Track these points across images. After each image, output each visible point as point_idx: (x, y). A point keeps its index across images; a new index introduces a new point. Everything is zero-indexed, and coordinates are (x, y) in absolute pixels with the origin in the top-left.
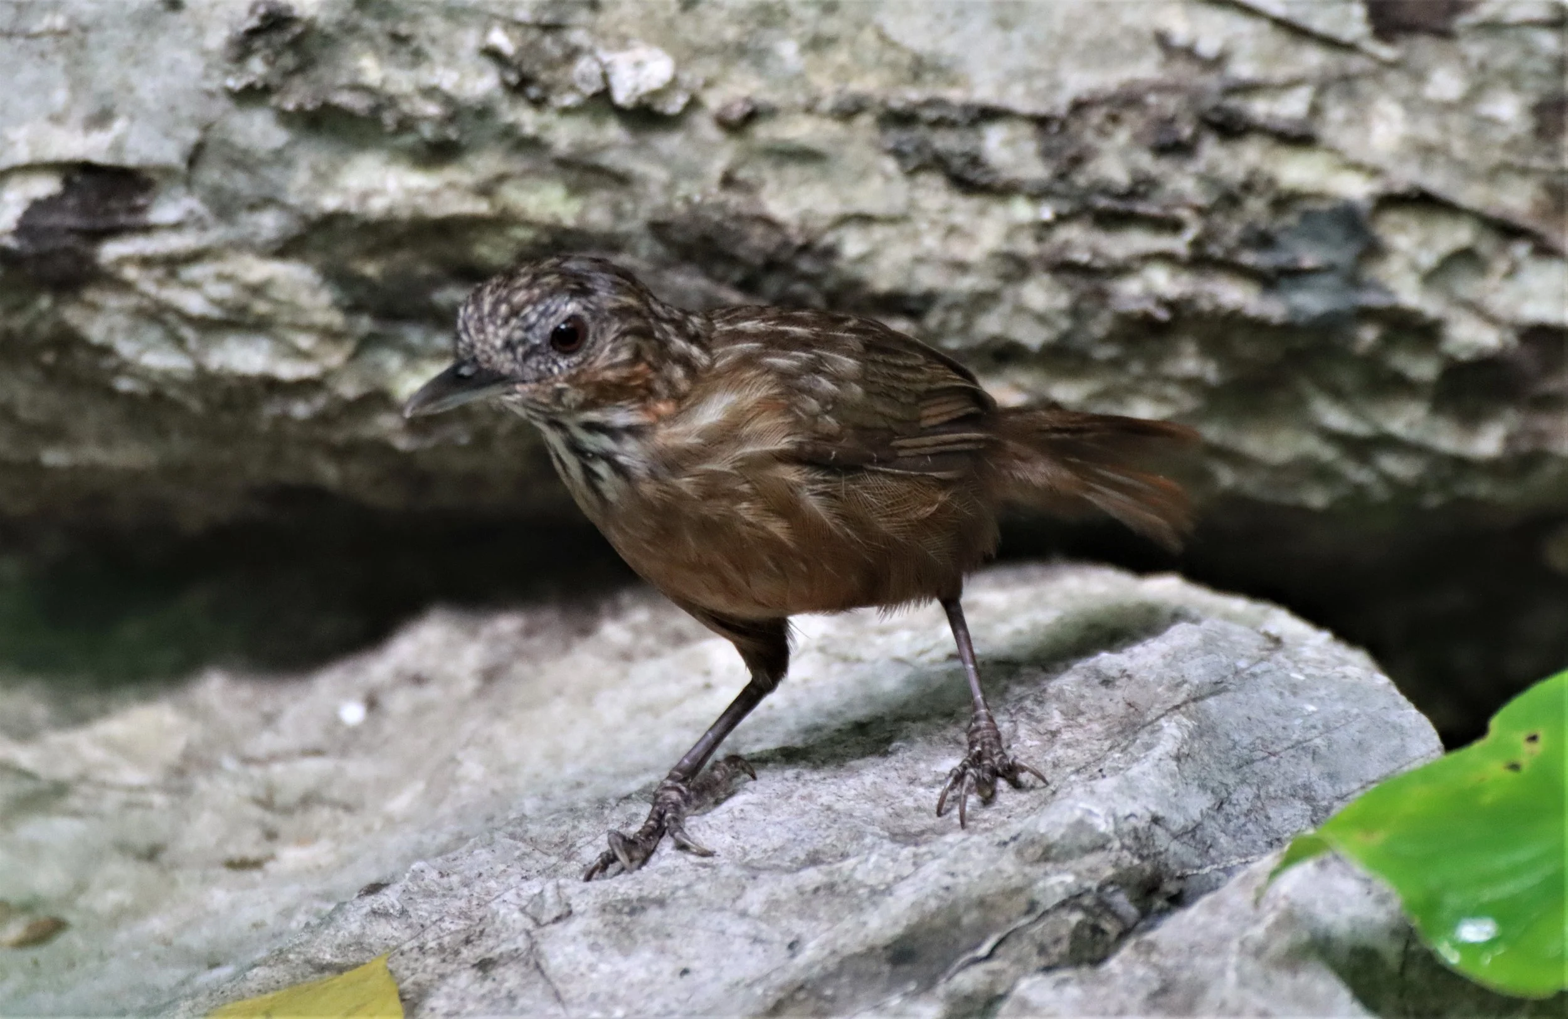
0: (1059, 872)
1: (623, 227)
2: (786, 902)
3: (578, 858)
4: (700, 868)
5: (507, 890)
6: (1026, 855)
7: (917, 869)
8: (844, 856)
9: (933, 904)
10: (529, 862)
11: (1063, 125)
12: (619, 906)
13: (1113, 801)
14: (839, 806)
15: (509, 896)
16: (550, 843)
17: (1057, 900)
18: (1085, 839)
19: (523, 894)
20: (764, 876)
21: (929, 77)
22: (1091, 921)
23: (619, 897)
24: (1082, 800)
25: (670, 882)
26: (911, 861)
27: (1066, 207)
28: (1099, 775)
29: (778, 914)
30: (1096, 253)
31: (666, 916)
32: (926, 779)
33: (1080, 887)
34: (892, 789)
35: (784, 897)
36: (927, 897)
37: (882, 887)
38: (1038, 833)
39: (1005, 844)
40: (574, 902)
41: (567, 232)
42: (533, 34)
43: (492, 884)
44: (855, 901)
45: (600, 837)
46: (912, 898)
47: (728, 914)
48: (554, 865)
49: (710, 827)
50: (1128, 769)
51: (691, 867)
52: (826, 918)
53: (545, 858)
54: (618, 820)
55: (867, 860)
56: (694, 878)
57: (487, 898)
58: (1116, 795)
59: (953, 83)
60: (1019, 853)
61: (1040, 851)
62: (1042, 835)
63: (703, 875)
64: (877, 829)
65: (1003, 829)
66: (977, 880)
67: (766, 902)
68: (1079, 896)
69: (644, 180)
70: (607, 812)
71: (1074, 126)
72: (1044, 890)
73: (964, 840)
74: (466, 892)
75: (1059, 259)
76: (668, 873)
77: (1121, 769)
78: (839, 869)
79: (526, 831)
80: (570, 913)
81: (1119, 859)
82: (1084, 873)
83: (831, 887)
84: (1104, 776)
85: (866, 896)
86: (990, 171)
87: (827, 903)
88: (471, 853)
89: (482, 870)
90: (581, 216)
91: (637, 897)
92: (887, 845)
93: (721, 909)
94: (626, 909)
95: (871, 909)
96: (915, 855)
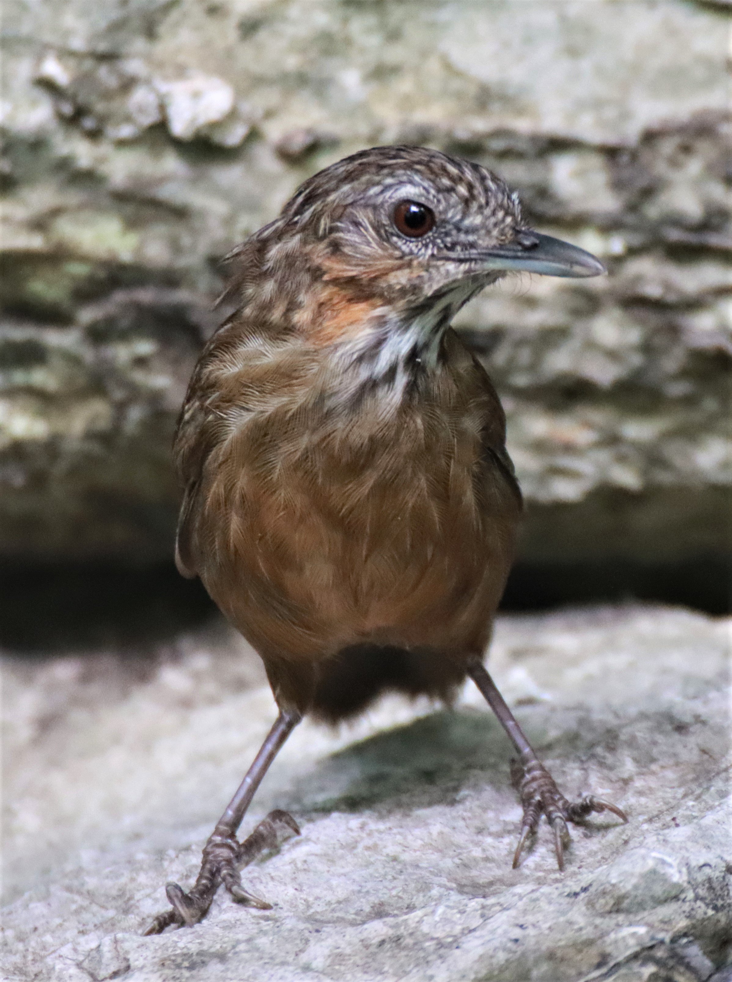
0: (630, 925)
1: (183, 262)
2: (350, 955)
3: (136, 911)
4: (262, 921)
5: (62, 945)
6: (598, 906)
7: (485, 920)
8: (411, 908)
9: (502, 957)
10: (86, 916)
11: (634, 156)
12: (179, 960)
13: (687, 850)
14: (406, 857)
15: (66, 950)
16: (107, 896)
17: (629, 953)
18: (658, 890)
19: (80, 948)
20: (328, 929)
21: (496, 107)
22: (663, 973)
23: (179, 951)
24: (654, 850)
25: (232, 936)
26: (479, 912)
27: (637, 240)
28: (673, 823)
29: (343, 968)
30: (668, 286)
31: (227, 970)
32: (494, 828)
33: (653, 938)
34: (460, 838)
35: (348, 951)
36: (495, 949)
37: (450, 940)
38: (609, 882)
39: (576, 894)
40: (132, 957)
41: (123, 268)
42: (88, 64)
43: (48, 938)
44: (422, 954)
45: (159, 890)
46: (480, 951)
47: (291, 968)
48: (112, 918)
49: (272, 878)
50: (703, 817)
51: (253, 921)
52: (391, 971)
53: (103, 911)
54: (177, 872)
55: (433, 912)
56: (256, 931)
57: (43, 953)
58: (689, 844)
59: (521, 112)
60: (590, 904)
61: (612, 902)
62: (614, 885)
63: (265, 928)
64: (444, 880)
65: (574, 879)
66: (547, 932)
67: (329, 956)
68: (652, 947)
69: (202, 214)
70: (166, 864)
71: (646, 156)
72: (616, 942)
73: (533, 891)
74: (20, 946)
75: (629, 292)
76: (229, 927)
77: (695, 817)
78: (406, 920)
79: (83, 885)
80: (128, 968)
81: (693, 909)
82: (656, 924)
83: (397, 940)
84: (677, 825)
85: (432, 949)
86: (560, 203)
87: (393, 956)
88: (26, 906)
89: (38, 924)
90: (138, 250)
91: (197, 951)
92: (455, 897)
93: (283, 963)
94: (186, 964)
95: (439, 961)
96: (483, 907)
